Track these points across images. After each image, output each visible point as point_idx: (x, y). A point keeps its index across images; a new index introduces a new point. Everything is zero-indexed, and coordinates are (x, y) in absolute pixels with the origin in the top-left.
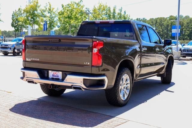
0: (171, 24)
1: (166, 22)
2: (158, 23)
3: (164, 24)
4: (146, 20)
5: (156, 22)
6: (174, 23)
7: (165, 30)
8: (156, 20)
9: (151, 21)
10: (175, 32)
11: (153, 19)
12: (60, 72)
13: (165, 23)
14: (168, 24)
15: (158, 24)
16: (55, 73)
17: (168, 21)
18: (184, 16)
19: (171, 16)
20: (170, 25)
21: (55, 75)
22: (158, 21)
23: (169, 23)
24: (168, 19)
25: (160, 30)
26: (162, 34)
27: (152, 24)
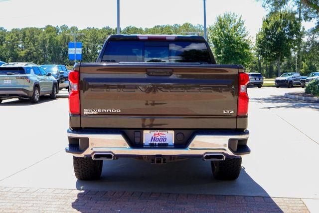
0: (50, 39)
1: (41, 35)
2: (27, 37)
3: (38, 38)
4: (5, 30)
5: (25, 36)
6: (54, 37)
7: (41, 49)
8: (24, 32)
9: (15, 34)
10: (74, 53)
11: (17, 29)
12: (169, 131)
13: (40, 37)
14: (45, 39)
15: (27, 39)
16: (158, 134)
17: (44, 35)
18: (69, 27)
19: (48, 26)
20: (48, 41)
21: (159, 137)
22: (28, 33)
23: (47, 38)
24: (44, 30)
25: (31, 50)
26: (35, 56)
27: (17, 38)
